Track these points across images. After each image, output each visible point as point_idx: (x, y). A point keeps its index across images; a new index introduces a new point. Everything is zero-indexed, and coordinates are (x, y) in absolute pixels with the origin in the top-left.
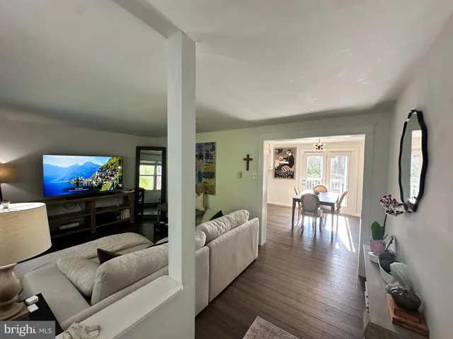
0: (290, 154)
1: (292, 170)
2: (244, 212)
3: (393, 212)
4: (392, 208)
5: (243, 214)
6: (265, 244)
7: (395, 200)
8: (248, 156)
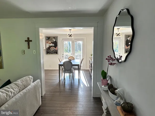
0: (55, 40)
1: (56, 49)
2: (29, 78)
3: (112, 64)
4: (111, 62)
5: (28, 79)
6: (45, 94)
7: (112, 58)
8: (28, 38)
